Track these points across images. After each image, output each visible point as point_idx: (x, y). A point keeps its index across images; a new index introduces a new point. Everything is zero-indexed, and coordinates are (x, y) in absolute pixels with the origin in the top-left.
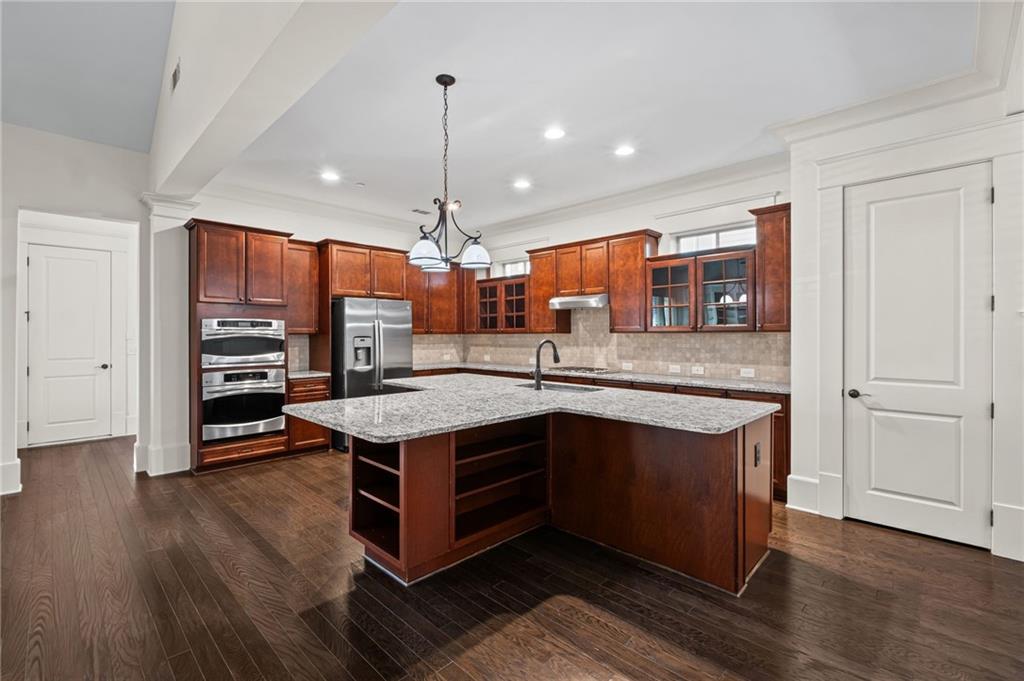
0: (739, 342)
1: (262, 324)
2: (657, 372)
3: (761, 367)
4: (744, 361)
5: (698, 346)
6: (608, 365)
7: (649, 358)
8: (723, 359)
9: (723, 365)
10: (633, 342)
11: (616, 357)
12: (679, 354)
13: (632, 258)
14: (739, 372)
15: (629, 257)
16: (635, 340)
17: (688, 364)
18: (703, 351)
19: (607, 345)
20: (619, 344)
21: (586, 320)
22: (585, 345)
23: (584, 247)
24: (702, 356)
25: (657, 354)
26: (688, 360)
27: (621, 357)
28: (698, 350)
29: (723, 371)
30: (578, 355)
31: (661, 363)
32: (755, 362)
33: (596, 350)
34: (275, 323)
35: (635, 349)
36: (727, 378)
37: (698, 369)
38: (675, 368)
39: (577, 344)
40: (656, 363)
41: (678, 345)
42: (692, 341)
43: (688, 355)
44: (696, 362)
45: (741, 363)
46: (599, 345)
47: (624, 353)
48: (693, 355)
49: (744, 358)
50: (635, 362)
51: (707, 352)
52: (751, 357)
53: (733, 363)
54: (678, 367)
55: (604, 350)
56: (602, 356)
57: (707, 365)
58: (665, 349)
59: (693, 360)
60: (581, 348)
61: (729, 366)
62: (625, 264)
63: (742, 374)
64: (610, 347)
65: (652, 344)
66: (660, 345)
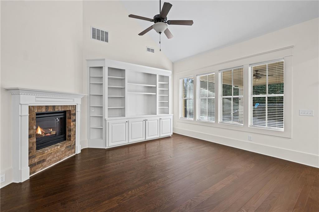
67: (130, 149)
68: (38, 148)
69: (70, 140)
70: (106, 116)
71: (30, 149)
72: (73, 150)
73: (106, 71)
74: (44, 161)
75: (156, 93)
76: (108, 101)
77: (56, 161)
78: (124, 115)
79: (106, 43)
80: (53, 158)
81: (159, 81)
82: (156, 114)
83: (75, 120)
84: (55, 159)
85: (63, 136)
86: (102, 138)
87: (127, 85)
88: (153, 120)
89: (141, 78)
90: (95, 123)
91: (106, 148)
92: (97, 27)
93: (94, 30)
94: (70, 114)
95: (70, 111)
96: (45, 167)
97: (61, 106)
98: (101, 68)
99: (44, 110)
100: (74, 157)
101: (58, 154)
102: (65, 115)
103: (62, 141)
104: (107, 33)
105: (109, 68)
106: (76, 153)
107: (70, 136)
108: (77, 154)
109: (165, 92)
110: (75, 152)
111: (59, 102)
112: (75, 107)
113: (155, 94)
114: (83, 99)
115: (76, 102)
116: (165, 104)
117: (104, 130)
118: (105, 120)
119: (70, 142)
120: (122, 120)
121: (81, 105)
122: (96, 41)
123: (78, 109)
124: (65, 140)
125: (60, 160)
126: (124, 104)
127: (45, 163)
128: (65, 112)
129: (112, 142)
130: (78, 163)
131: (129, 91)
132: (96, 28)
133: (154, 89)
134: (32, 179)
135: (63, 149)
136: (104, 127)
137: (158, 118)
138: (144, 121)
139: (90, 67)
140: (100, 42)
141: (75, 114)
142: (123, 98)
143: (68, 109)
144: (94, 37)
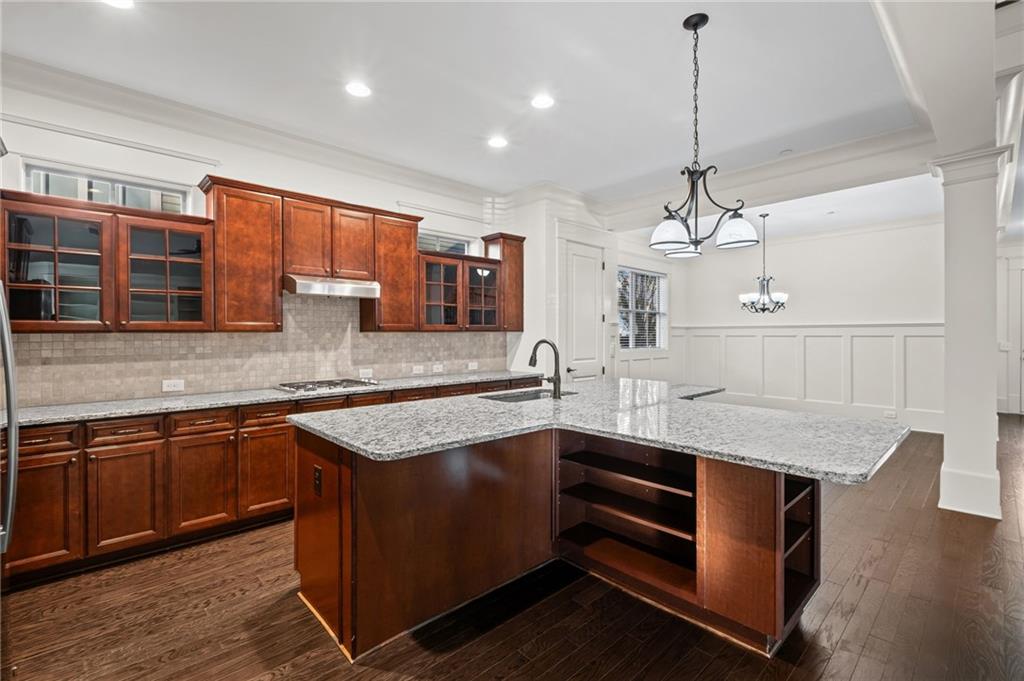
0: (467, 340)
2: (400, 375)
3: (481, 360)
4: (471, 357)
5: (437, 345)
6: (338, 374)
7: (391, 361)
8: (457, 356)
9: (456, 362)
10: (373, 343)
11: (349, 363)
12: (422, 354)
13: (404, 245)
14: (467, 366)
15: (399, 243)
16: (375, 340)
17: (429, 363)
18: (442, 349)
19: (336, 349)
20: (355, 346)
21: (299, 312)
22: (299, 348)
23: (338, 211)
24: (441, 354)
25: (400, 355)
26: (430, 359)
27: (356, 363)
28: (438, 349)
29: (456, 367)
30: (286, 366)
31: (404, 365)
32: (477, 357)
33: (318, 355)
35: (376, 351)
36: (459, 373)
37: (438, 368)
38: (418, 369)
39: (283, 349)
40: (399, 364)
41: (421, 345)
42: (433, 340)
43: (429, 354)
44: (437, 360)
45: (469, 358)
46: (324, 348)
47: (361, 358)
48: (433, 354)
49: (471, 354)
50: (376, 366)
51: (444, 350)
52: (475, 353)
53: (463, 359)
54: (422, 367)
55: (332, 354)
56: (329, 364)
57: (445, 362)
58: (409, 350)
59: (434, 358)
60: (291, 355)
61: (461, 362)
62: (395, 250)
63: (470, 368)
64: (340, 350)
65: (395, 344)
66: (404, 345)
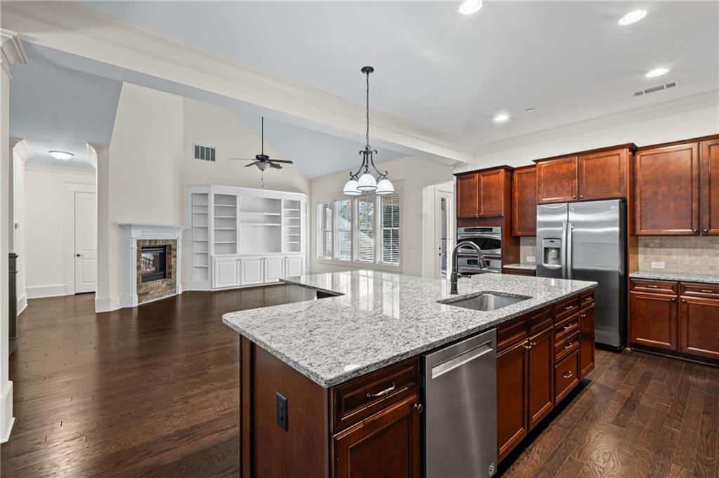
1: (487, 230)
34: (495, 229)
67: (243, 293)
68: (143, 282)
69: (171, 277)
70: (212, 253)
71: (138, 279)
72: (174, 290)
73: (212, 199)
74: (148, 293)
75: (281, 223)
76: (215, 234)
77: (157, 297)
78: (235, 252)
79: (213, 162)
80: (156, 293)
81: (285, 208)
82: (280, 251)
83: (175, 257)
84: (156, 295)
85: (162, 273)
86: (207, 279)
87: (239, 215)
88: (274, 258)
89: (260, 205)
90: (199, 262)
91: (212, 290)
92: (201, 144)
93: (197, 148)
94: (170, 249)
95: (170, 246)
96: (148, 300)
97: (162, 240)
98: (206, 195)
99: (147, 244)
100: (175, 297)
101: (160, 290)
102: (165, 250)
103: (162, 278)
104: (213, 150)
105: (215, 195)
106: (177, 293)
107: (170, 273)
108: (178, 295)
109: (295, 222)
110: (175, 292)
111: (161, 236)
112: (175, 241)
113: (279, 225)
114: (184, 233)
115: (178, 235)
116: (295, 238)
117: (209, 269)
118: (211, 257)
119: (169, 280)
120: (233, 257)
121: (182, 240)
122: (200, 161)
123: (179, 244)
124: (165, 277)
125: (161, 296)
126: (235, 238)
127: (149, 296)
128: (164, 247)
129: (220, 283)
130: (179, 305)
131: (241, 222)
132: (200, 146)
133: (277, 219)
134: (140, 307)
135: (164, 286)
136: (209, 266)
137: (283, 257)
138: (262, 260)
139: (193, 194)
140: (205, 162)
141: (175, 250)
142: (234, 231)
143: (168, 244)
144: (197, 157)
